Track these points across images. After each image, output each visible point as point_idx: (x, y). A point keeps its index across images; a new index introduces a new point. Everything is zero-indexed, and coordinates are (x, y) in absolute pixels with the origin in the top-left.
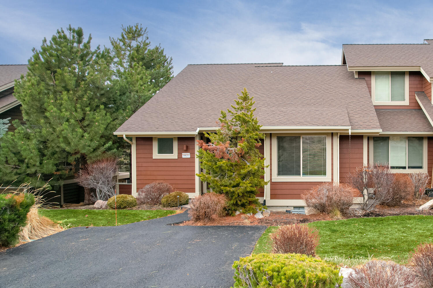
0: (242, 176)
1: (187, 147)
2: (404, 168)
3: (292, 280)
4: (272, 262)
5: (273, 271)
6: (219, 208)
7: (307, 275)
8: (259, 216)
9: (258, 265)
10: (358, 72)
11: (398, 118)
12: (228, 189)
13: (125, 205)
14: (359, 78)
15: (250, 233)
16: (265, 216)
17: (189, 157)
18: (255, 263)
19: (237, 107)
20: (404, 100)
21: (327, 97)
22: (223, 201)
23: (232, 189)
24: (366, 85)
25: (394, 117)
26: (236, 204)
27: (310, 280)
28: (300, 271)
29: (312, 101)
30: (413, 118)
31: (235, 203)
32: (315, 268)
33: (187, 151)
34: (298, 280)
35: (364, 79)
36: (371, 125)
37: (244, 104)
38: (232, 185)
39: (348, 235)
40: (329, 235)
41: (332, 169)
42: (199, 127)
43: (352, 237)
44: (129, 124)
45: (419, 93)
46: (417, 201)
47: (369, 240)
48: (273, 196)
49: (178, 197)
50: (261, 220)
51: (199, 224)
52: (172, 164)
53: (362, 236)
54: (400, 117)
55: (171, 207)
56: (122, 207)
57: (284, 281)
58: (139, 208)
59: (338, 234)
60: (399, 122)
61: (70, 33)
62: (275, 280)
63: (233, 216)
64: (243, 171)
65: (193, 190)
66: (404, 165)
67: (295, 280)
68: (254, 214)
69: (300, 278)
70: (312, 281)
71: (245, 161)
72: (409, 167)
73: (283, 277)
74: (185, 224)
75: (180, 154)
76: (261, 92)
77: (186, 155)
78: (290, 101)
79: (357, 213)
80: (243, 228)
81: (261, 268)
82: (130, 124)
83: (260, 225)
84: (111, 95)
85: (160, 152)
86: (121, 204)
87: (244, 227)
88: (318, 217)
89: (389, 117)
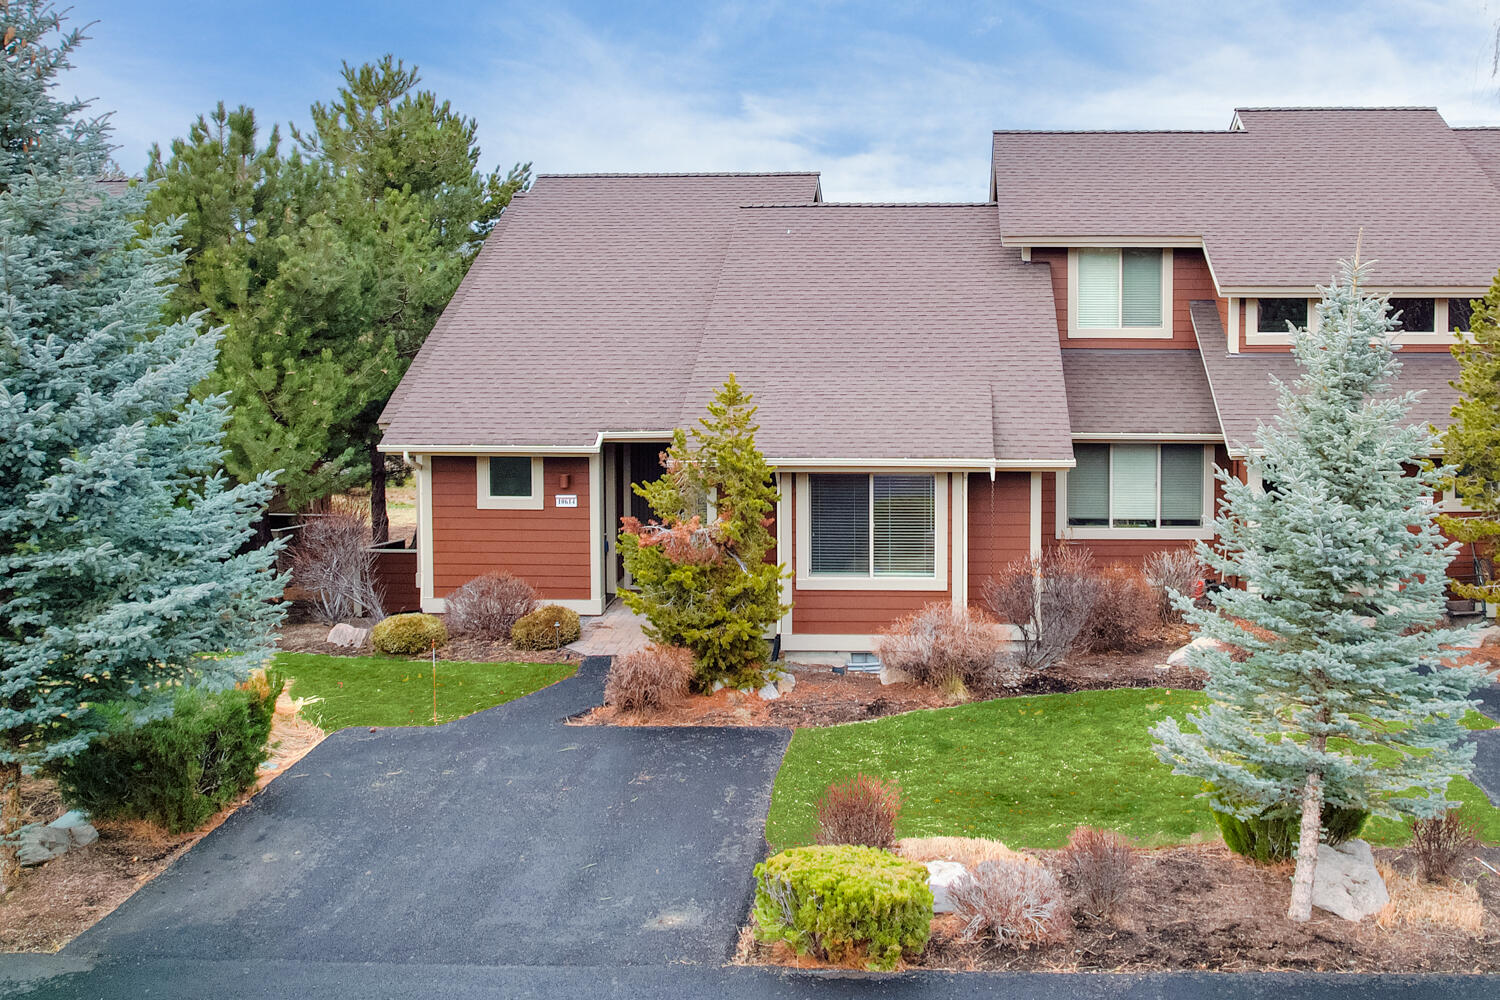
0: (728, 600)
1: (570, 480)
2: (1152, 523)
3: (854, 905)
4: (821, 870)
5: (824, 888)
6: (677, 682)
7: (877, 897)
8: (769, 693)
9: (800, 876)
10: (1032, 248)
11: (1139, 382)
12: (696, 634)
13: (420, 645)
14: (1033, 263)
15: (756, 752)
16: (784, 693)
17: (575, 505)
18: (794, 873)
19: (713, 421)
20: (1159, 324)
21: (942, 336)
22: (687, 664)
23: (706, 634)
24: (1050, 293)
25: (1128, 377)
26: (716, 667)
27: (881, 904)
28: (865, 889)
29: (902, 353)
30: (1179, 382)
31: (711, 665)
32: (890, 882)
33: (567, 490)
34: (862, 904)
35: (1048, 263)
36: (1050, 444)
37: (731, 412)
38: (705, 624)
39: (972, 762)
40: (931, 761)
41: (950, 559)
42: (603, 430)
43: (982, 767)
44: (413, 415)
45: (1202, 305)
46: (1171, 628)
47: (1016, 776)
48: (799, 626)
49: (557, 625)
50: (775, 707)
51: (631, 721)
52: (528, 524)
53: (1002, 764)
54: (1145, 377)
55: (538, 650)
56: (413, 649)
57: (841, 906)
58: (454, 650)
59: (952, 756)
60: (1139, 396)
61: (221, 127)
62: (827, 904)
63: (707, 695)
64: (733, 590)
65: (584, 593)
66: (1149, 517)
67: (858, 905)
68: (757, 688)
69: (867, 901)
70: (884, 905)
71: (734, 556)
72: (1164, 523)
73: (839, 899)
74: (594, 716)
75: (549, 497)
76: (762, 314)
77: (567, 501)
78: (842, 351)
79: (1008, 677)
80: (735, 736)
81: (805, 882)
82: (417, 415)
83: (773, 723)
84: (341, 308)
85: (497, 489)
86: (410, 643)
87: (738, 733)
88: (912, 695)
89: (1113, 379)
